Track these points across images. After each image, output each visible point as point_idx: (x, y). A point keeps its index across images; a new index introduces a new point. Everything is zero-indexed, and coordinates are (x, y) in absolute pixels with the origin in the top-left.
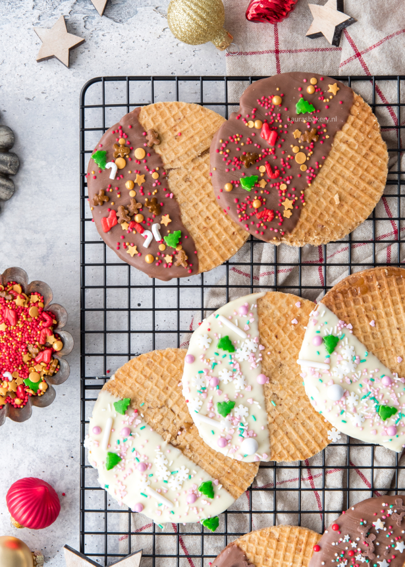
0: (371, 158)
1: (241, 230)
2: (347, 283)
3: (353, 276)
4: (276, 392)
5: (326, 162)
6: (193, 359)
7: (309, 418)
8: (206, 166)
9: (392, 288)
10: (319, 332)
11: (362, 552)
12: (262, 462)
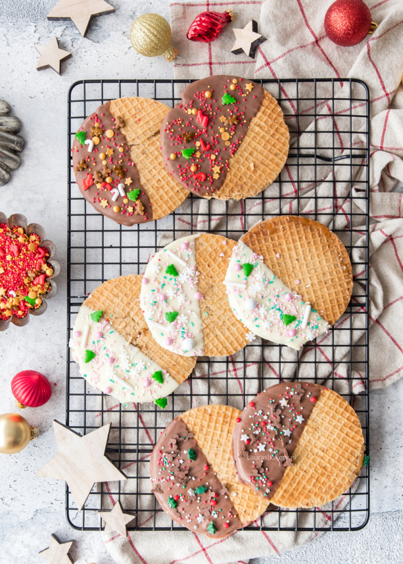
0: (277, 137)
1: (183, 189)
2: (260, 227)
3: (265, 221)
4: (209, 306)
5: (244, 140)
6: (147, 281)
7: (232, 325)
8: (158, 143)
9: (292, 231)
10: (239, 261)
11: (271, 422)
12: (199, 357)
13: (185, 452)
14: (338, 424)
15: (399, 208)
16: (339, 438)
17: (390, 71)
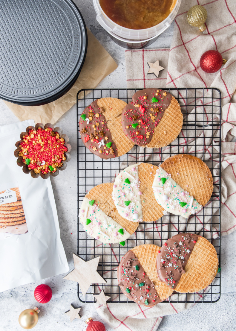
0: (177, 119)
1: (132, 142)
2: (169, 160)
3: (171, 157)
4: (145, 198)
5: (162, 120)
6: (116, 186)
7: (156, 206)
8: (120, 120)
9: (185, 162)
10: (159, 177)
11: (175, 253)
12: (140, 222)
13: (134, 267)
14: (206, 253)
15: (235, 149)
16: (207, 260)
17: (231, 84)
